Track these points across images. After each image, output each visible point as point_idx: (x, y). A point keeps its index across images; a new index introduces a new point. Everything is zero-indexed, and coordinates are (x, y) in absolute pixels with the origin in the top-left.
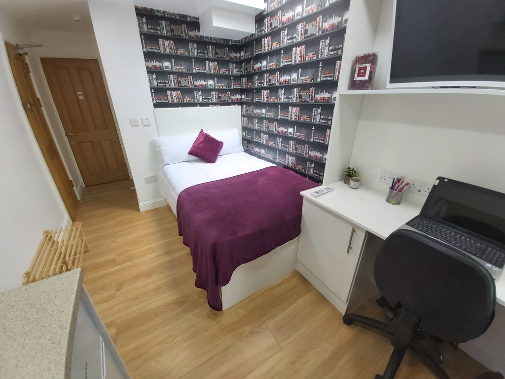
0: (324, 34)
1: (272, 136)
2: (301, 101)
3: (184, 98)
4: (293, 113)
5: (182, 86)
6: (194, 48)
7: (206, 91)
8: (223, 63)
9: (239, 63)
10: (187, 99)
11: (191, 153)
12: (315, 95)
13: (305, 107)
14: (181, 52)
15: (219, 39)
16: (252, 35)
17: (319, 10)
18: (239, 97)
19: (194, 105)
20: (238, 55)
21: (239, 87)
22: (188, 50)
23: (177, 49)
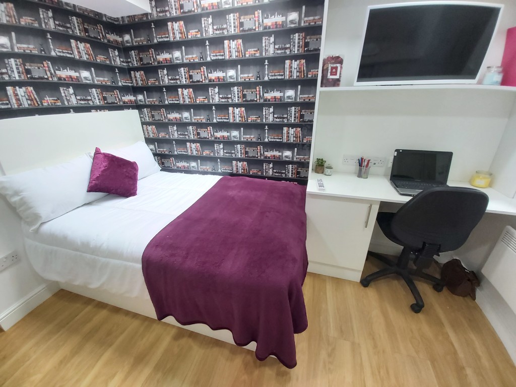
0: (266, 31)
1: (206, 143)
2: (246, 101)
3: (41, 99)
4: (236, 114)
5: (35, 78)
6: (48, 17)
7: (81, 87)
8: (99, 46)
9: (125, 51)
10: (48, 101)
11: (92, 189)
12: (263, 95)
13: (252, 107)
14: (25, 21)
15: (86, 10)
16: (146, 15)
17: (256, 4)
18: (132, 98)
19: (64, 110)
20: (120, 39)
21: (130, 85)
22: (38, 19)
23: (20, 17)
